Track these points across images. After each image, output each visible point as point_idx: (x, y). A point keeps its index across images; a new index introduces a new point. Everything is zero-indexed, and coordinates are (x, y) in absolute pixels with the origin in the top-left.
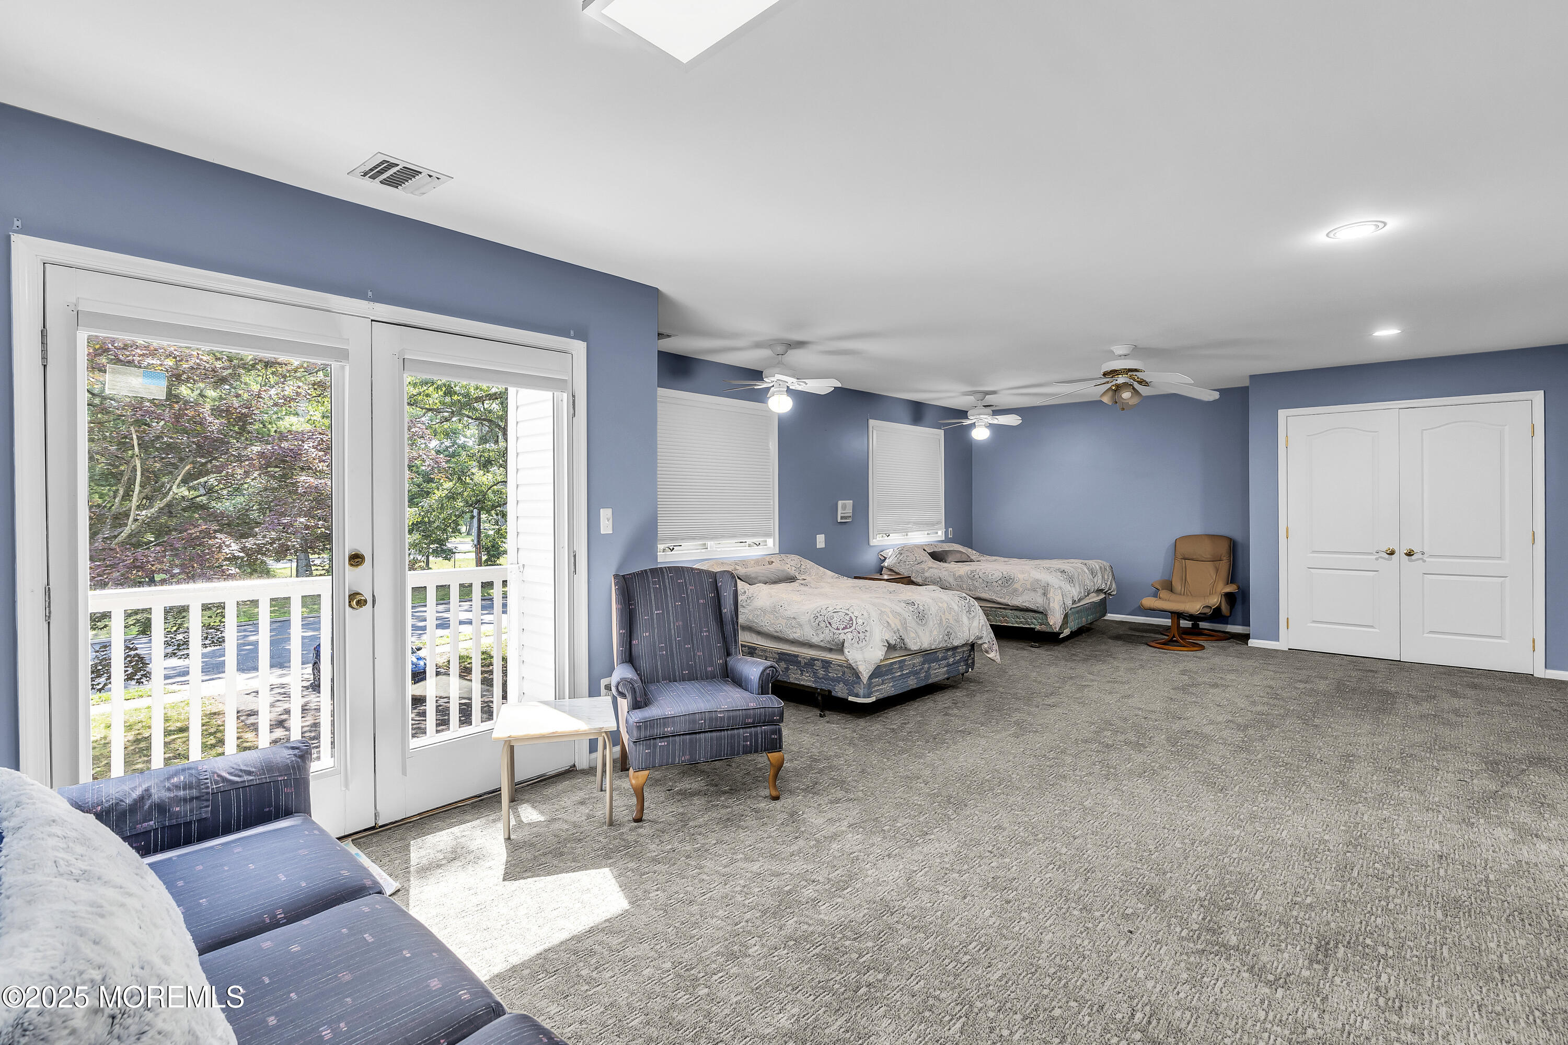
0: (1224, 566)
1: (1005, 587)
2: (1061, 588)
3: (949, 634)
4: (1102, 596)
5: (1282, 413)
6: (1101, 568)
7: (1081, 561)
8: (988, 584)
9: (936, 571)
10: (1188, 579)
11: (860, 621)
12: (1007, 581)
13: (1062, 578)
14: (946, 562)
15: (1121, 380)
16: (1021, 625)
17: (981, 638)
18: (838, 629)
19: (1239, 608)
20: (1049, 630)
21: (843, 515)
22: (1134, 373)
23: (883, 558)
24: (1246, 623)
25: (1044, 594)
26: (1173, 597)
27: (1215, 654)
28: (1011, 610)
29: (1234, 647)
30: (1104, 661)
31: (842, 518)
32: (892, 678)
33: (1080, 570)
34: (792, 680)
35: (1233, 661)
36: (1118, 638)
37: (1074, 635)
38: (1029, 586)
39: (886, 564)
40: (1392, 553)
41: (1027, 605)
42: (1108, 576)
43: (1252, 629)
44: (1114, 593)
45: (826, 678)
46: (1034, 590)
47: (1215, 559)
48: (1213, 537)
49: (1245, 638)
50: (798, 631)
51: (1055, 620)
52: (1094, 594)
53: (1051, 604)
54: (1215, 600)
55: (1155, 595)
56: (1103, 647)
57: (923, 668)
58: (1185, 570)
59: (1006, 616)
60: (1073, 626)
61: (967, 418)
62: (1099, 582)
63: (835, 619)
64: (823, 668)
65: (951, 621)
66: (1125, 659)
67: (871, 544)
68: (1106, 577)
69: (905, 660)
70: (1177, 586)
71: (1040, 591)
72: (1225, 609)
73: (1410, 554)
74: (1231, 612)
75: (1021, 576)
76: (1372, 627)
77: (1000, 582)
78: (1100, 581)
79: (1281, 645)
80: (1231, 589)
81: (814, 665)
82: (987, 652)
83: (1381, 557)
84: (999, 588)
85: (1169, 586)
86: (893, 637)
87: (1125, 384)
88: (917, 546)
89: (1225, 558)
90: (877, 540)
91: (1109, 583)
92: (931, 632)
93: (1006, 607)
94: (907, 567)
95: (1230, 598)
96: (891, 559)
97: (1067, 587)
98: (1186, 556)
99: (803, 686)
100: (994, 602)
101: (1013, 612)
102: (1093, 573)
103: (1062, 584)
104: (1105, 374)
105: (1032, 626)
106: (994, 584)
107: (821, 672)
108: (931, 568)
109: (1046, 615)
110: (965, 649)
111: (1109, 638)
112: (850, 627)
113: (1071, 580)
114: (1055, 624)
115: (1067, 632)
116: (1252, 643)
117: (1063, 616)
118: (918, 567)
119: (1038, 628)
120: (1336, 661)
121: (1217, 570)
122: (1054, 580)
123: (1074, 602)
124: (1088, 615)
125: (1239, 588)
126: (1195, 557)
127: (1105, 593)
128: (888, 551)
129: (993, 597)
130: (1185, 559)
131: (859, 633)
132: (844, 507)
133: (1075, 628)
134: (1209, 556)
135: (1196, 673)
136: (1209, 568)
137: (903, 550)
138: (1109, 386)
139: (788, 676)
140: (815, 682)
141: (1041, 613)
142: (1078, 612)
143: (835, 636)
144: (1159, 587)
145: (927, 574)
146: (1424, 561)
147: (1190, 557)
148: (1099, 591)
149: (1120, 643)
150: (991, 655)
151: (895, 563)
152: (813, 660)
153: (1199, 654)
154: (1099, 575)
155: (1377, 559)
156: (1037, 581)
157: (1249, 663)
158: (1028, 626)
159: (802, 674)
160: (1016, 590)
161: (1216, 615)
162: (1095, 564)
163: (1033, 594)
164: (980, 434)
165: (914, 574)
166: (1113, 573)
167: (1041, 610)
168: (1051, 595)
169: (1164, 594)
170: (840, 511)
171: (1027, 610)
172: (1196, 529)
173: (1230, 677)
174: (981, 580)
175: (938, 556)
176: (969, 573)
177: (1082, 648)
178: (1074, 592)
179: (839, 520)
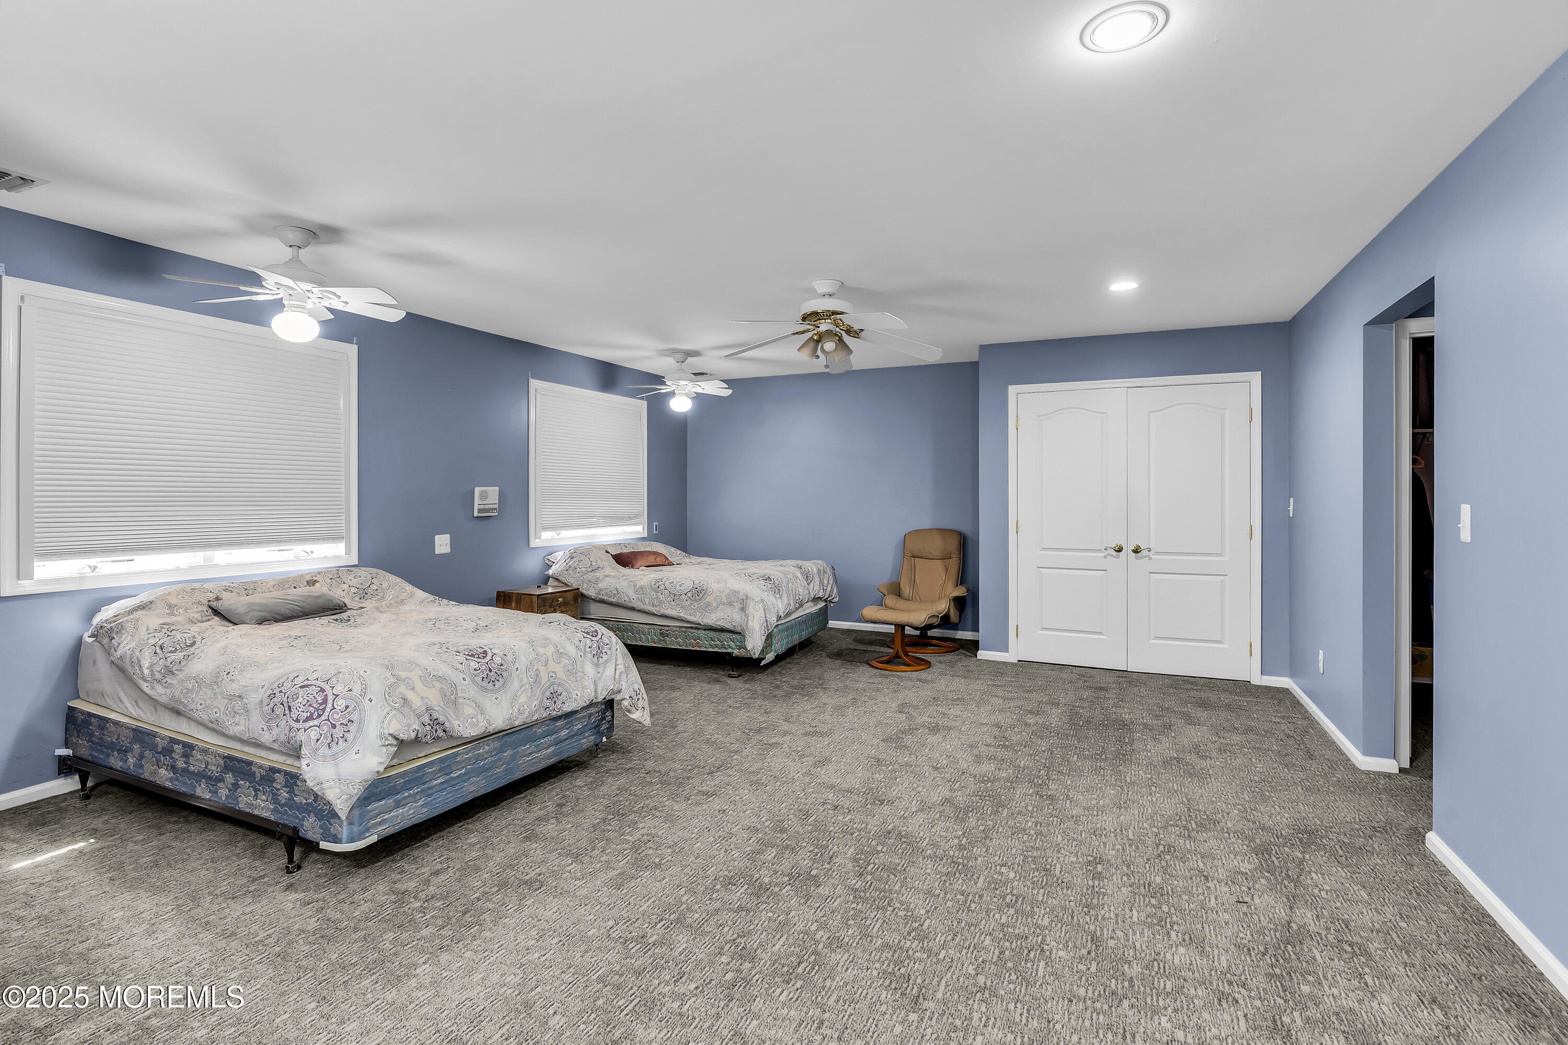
0: (954, 564)
1: (695, 600)
2: (762, 601)
3: (554, 696)
4: (822, 604)
5: (1013, 390)
6: (819, 571)
7: (795, 562)
8: (675, 597)
9: (613, 580)
10: (917, 581)
11: (341, 703)
12: (698, 592)
13: (765, 588)
14: (632, 567)
15: (824, 326)
16: (716, 650)
17: (619, 691)
18: (297, 721)
19: (969, 611)
20: (748, 655)
21: (482, 507)
22: (839, 316)
23: (549, 563)
24: (976, 629)
25: (742, 609)
26: (901, 604)
27: (941, 674)
28: (705, 630)
29: (962, 661)
30: (810, 695)
31: (480, 511)
32: (422, 791)
33: (791, 576)
34: (242, 806)
35: (959, 684)
36: (838, 655)
37: (779, 659)
38: (724, 600)
39: (551, 572)
40: (1120, 550)
41: (721, 623)
42: (828, 580)
43: (982, 635)
44: (836, 600)
45: (290, 803)
46: (731, 604)
47: (945, 557)
48: (943, 531)
49: (974, 646)
50: (242, 722)
51: (754, 644)
52: (810, 604)
53: (750, 623)
54: (943, 606)
55: (881, 604)
56: (817, 671)
57: (500, 759)
58: (914, 569)
59: (699, 638)
60: (780, 646)
61: (664, 383)
62: (815, 589)
63: (300, 700)
64: (286, 786)
65: (561, 675)
66: (837, 690)
67: (532, 545)
68: (826, 582)
69: (456, 755)
70: (906, 589)
71: (738, 606)
72: (954, 616)
73: (1136, 551)
74: (960, 621)
75: (715, 586)
76: (1100, 633)
77: (690, 595)
78: (817, 588)
79: (1010, 657)
80: (960, 592)
81: (274, 780)
82: (629, 711)
83: (1109, 555)
84: (689, 602)
85: (896, 590)
86: (409, 725)
87: (829, 332)
88: (598, 547)
89: (954, 556)
90: (543, 538)
91: (829, 588)
92: (515, 697)
93: (698, 627)
94: (578, 575)
95: (960, 602)
96: (558, 565)
97: (770, 599)
98: (916, 554)
99: (257, 817)
100: (683, 620)
101: (707, 632)
102: (808, 577)
103: (765, 596)
104: (804, 318)
105: (730, 650)
106: (683, 597)
107: (284, 794)
108: (608, 576)
109: (744, 636)
110: (593, 710)
111: (828, 656)
112: (319, 716)
113: (777, 589)
114: (753, 648)
115: (770, 657)
116: (982, 654)
117: (764, 638)
118: (590, 576)
119: (736, 652)
120: (1065, 675)
121: (947, 569)
122: (754, 590)
123: (779, 618)
124: (802, 631)
125: (968, 590)
126: (924, 555)
127: (825, 600)
128: (557, 554)
129: (682, 615)
130: (915, 557)
131: (334, 726)
132: (484, 496)
133: (781, 650)
134: (939, 554)
135: (916, 707)
136: (939, 565)
137: (576, 554)
138: (809, 335)
139: (236, 799)
140: (275, 811)
141: (738, 634)
142: (787, 629)
143: (292, 735)
144: (885, 592)
145: (601, 585)
146: (1150, 559)
147: (920, 555)
148: (816, 599)
149: (838, 662)
150: (636, 716)
151: (562, 571)
152: (274, 770)
153: (924, 675)
154: (817, 580)
155: (1105, 557)
156: (735, 592)
157: (977, 685)
158: (725, 651)
159: (256, 796)
160: (708, 605)
161: (945, 621)
162: (812, 566)
163: (728, 610)
164: (681, 405)
165: (585, 585)
166: (834, 575)
167: (739, 630)
168: (750, 610)
169: (890, 600)
170: (477, 501)
171: (723, 630)
172: (926, 522)
173: (955, 711)
174: (667, 592)
175: (624, 560)
176: (653, 583)
177: (790, 676)
178: (780, 605)
179: (476, 514)
